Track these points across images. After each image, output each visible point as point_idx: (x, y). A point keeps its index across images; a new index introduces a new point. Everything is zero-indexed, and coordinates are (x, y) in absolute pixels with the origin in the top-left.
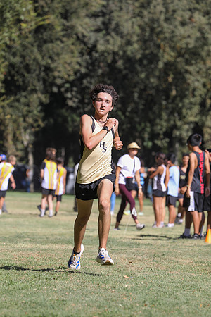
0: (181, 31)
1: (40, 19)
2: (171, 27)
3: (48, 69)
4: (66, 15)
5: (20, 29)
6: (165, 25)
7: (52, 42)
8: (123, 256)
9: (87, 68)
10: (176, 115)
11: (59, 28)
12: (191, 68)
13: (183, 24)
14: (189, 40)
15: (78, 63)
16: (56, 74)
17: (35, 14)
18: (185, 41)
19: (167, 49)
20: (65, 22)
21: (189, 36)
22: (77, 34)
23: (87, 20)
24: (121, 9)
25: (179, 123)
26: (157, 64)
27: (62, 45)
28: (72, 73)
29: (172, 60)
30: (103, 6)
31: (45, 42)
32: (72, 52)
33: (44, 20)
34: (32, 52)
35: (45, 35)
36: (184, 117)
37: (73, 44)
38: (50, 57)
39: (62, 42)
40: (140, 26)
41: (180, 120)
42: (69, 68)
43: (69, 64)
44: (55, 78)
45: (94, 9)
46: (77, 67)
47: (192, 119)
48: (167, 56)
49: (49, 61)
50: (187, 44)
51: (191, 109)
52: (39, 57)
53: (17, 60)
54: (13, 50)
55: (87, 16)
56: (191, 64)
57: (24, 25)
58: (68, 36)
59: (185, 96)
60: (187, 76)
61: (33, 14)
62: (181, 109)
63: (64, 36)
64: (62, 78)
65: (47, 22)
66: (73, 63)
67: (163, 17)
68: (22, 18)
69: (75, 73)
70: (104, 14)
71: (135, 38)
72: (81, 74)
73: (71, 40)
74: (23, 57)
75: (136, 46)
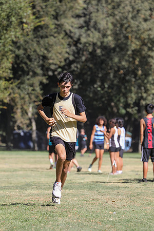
0: (145, 25)
1: (38, 20)
2: (137, 23)
3: (45, 58)
4: (56, 17)
5: (23, 29)
6: (132, 21)
7: (47, 37)
8: (108, 197)
9: (74, 56)
10: (143, 88)
11: (53, 27)
12: (152, 54)
13: (146, 20)
14: (150, 32)
15: (67, 52)
16: (51, 61)
18: (147, 33)
19: (134, 40)
20: (57, 22)
21: (150, 29)
22: (65, 31)
23: (73, 20)
24: (98, 11)
25: (145, 95)
27: (54, 40)
28: (63, 60)
29: (138, 47)
30: (84, 9)
31: (42, 37)
32: (63, 44)
33: (40, 22)
34: (32, 45)
35: (41, 33)
36: (148, 90)
37: (63, 38)
38: (46, 49)
39: (55, 37)
40: (112, 23)
41: (145, 92)
42: (60, 57)
43: (60, 54)
44: (50, 64)
45: (77, 11)
46: (67, 55)
48: (134, 45)
49: (46, 52)
50: (149, 35)
52: (38, 49)
53: (21, 52)
54: (18, 44)
55: (73, 17)
56: (153, 51)
57: (25, 26)
58: (59, 32)
59: (149, 74)
60: (150, 60)
61: (32, 17)
62: (146, 84)
63: (55, 33)
64: (55, 64)
65: (42, 23)
66: (63, 53)
67: (130, 15)
68: (24, 20)
69: (65, 60)
70: (85, 15)
71: (109, 32)
72: (69, 61)
73: (61, 36)
74: (25, 50)
75: (110, 38)
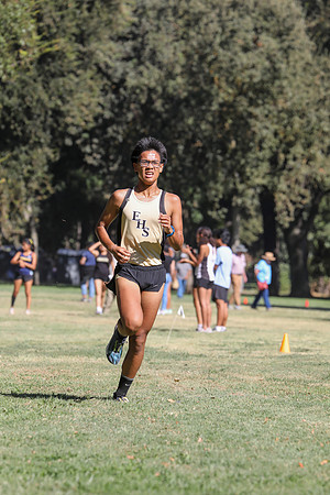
0: (244, 59)
1: (47, 44)
2: (229, 54)
3: (57, 113)
4: (81, 38)
5: (18, 59)
6: (221, 51)
7: (63, 75)
8: (166, 372)
9: (112, 111)
10: (237, 175)
11: (72, 57)
12: (257, 111)
13: (246, 49)
14: (253, 72)
15: (100, 104)
16: (69, 120)
17: (39, 37)
18: (248, 72)
19: (224, 84)
20: (81, 47)
21: (253, 67)
22: (97, 65)
23: (112, 44)
24: (159, 29)
25: (241, 187)
26: (210, 105)
27: (76, 80)
28: (91, 120)
29: (231, 99)
30: (134, 24)
31: (53, 75)
32: (91, 89)
33: (51, 46)
34: (35, 90)
35: (53, 67)
36: (248, 178)
37: (92, 78)
38: (61, 97)
39: (77, 76)
40: (184, 52)
41: (242, 182)
42: (86, 112)
43: (86, 106)
44: (67, 125)
45: (120, 29)
46: (99, 110)
47: (259, 181)
48: (224, 94)
49: (59, 102)
50: (251, 77)
51: (257, 166)
52: (45, 97)
53: (14, 101)
54: (9, 88)
55: (111, 38)
56: (257, 106)
57: (23, 53)
58: (85, 67)
59: (250, 149)
60: (252, 121)
61: (36, 37)
62: (243, 166)
63: (79, 67)
64: (77, 126)
65: (56, 48)
66: (93, 105)
67: (218, 40)
68: (22, 42)
69: (96, 119)
70: (135, 37)
71: (178, 70)
72: (105, 120)
73: (89, 73)
74: (22, 97)
75: (179, 80)
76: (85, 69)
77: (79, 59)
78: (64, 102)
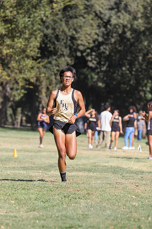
1: (68, 0)
3: (73, 38)
5: (52, 8)
7: (76, 18)
8: (131, 181)
9: (103, 37)
11: (82, 7)
16: (79, 42)
20: (86, 2)
22: (95, 12)
27: (84, 20)
28: (91, 41)
31: (71, 18)
32: (92, 25)
33: (70, 1)
34: (61, 25)
35: (71, 13)
37: (92, 19)
38: (75, 30)
39: (84, 18)
42: (89, 38)
43: (89, 35)
44: (78, 45)
46: (96, 37)
49: (74, 32)
52: (66, 29)
53: (49, 32)
54: (47, 24)
57: (55, 5)
58: (88, 13)
63: (85, 13)
64: (84, 45)
65: (73, 3)
66: (93, 34)
69: (94, 42)
71: (139, 15)
72: (99, 42)
73: (91, 16)
74: (54, 29)
75: (140, 21)
76: (88, 14)
77: (85, 8)
78: (77, 32)
